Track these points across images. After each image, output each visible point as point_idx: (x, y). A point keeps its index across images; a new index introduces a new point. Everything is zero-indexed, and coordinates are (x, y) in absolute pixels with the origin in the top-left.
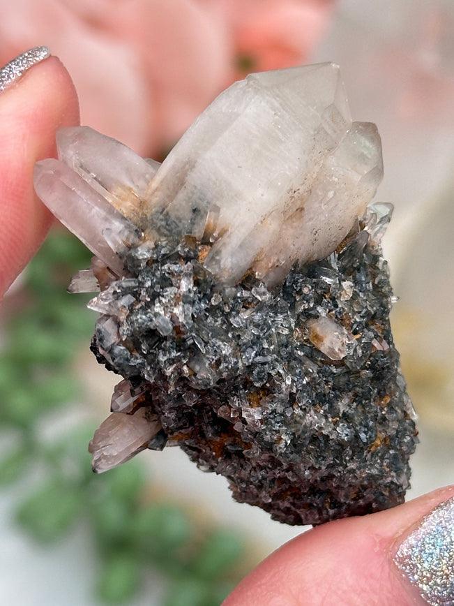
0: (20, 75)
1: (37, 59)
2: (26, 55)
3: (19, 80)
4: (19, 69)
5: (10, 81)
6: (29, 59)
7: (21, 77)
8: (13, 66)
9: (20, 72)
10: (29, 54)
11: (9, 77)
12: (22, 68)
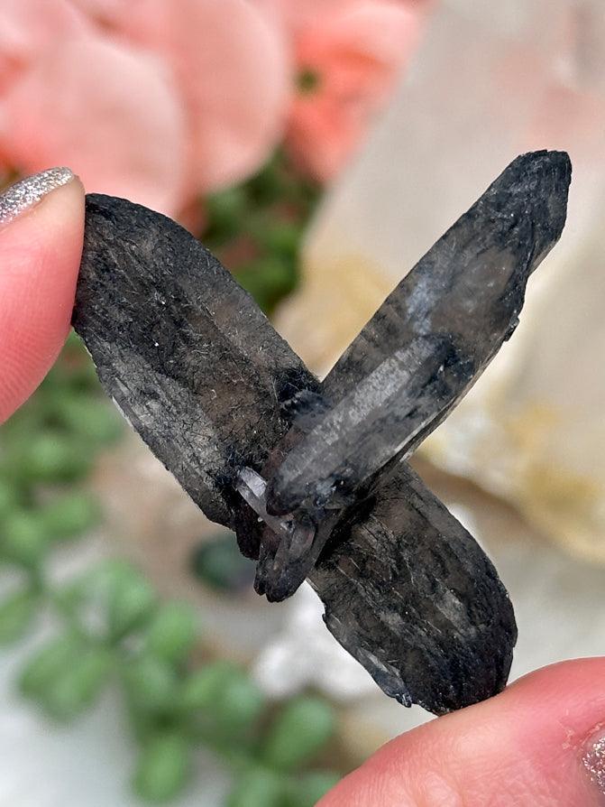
0: (38, 199)
1: (59, 183)
2: (46, 175)
3: (36, 206)
4: (37, 192)
5: (25, 205)
6: (51, 182)
7: (40, 202)
8: (30, 188)
9: (39, 196)
10: (50, 175)
11: (25, 200)
12: (41, 192)
